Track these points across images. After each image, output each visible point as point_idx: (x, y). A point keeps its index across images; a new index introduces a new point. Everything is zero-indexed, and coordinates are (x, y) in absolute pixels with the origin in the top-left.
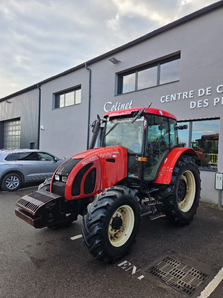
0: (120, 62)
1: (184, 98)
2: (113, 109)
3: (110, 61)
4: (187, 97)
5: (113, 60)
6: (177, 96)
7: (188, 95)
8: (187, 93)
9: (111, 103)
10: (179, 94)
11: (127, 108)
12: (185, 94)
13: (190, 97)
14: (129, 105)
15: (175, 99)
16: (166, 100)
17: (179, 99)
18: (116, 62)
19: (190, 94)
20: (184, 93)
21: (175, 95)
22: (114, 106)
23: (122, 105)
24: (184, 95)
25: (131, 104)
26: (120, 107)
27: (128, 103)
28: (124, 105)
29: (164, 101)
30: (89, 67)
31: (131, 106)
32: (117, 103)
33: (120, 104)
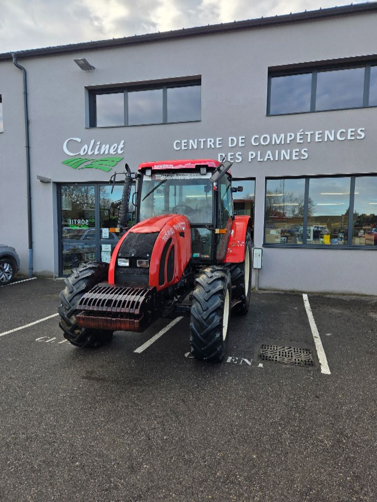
0: (94, 68)
1: (209, 147)
2: (84, 152)
3: (77, 63)
4: (213, 147)
5: (82, 62)
6: (199, 143)
7: (214, 143)
8: (213, 141)
9: (79, 140)
10: (202, 140)
11: (114, 152)
12: (211, 141)
13: (218, 146)
14: (117, 148)
15: (195, 147)
16: (183, 146)
17: (202, 147)
18: (86, 67)
19: (218, 142)
20: (209, 140)
21: (196, 140)
22: (86, 147)
23: (104, 145)
24: (209, 143)
25: (121, 146)
26: (99, 149)
27: (116, 145)
28: (108, 146)
29: (179, 148)
30: (21, 64)
31: (121, 150)
32: (93, 142)
33: (99, 143)
